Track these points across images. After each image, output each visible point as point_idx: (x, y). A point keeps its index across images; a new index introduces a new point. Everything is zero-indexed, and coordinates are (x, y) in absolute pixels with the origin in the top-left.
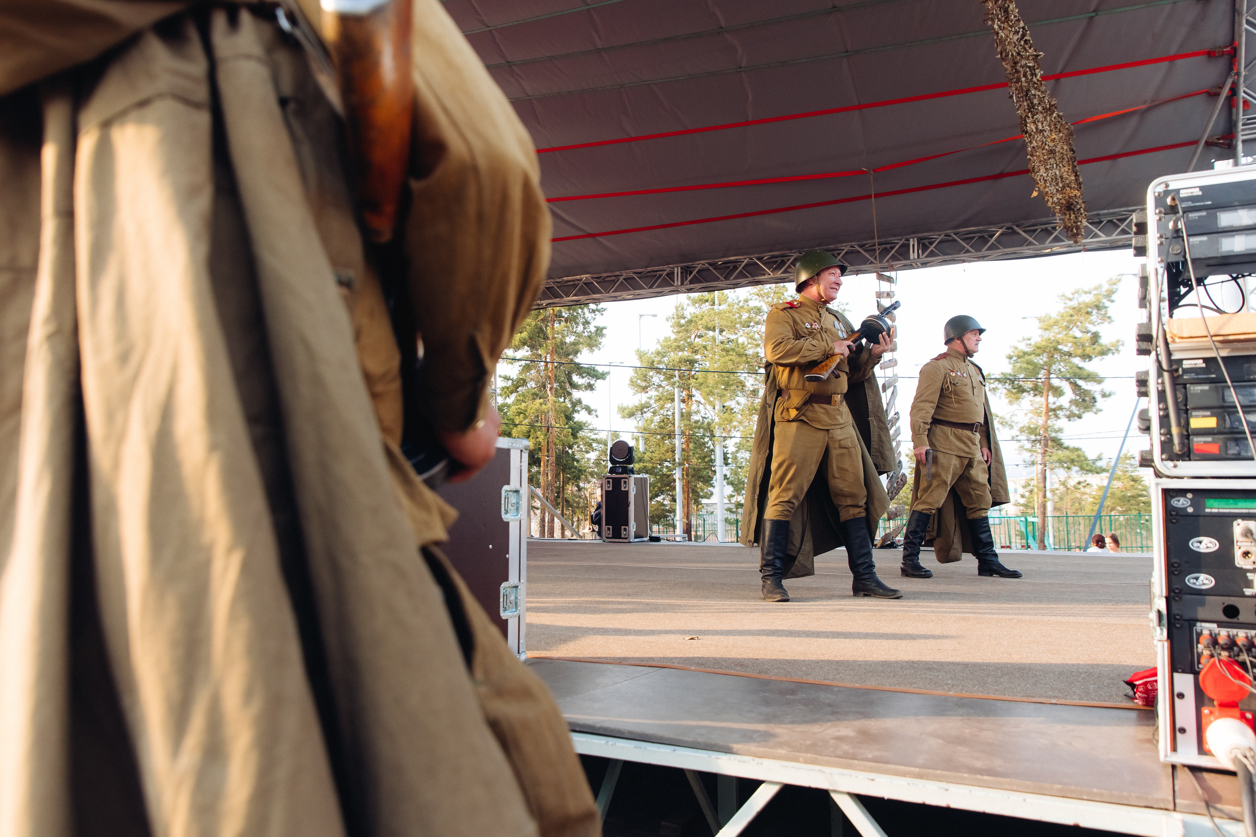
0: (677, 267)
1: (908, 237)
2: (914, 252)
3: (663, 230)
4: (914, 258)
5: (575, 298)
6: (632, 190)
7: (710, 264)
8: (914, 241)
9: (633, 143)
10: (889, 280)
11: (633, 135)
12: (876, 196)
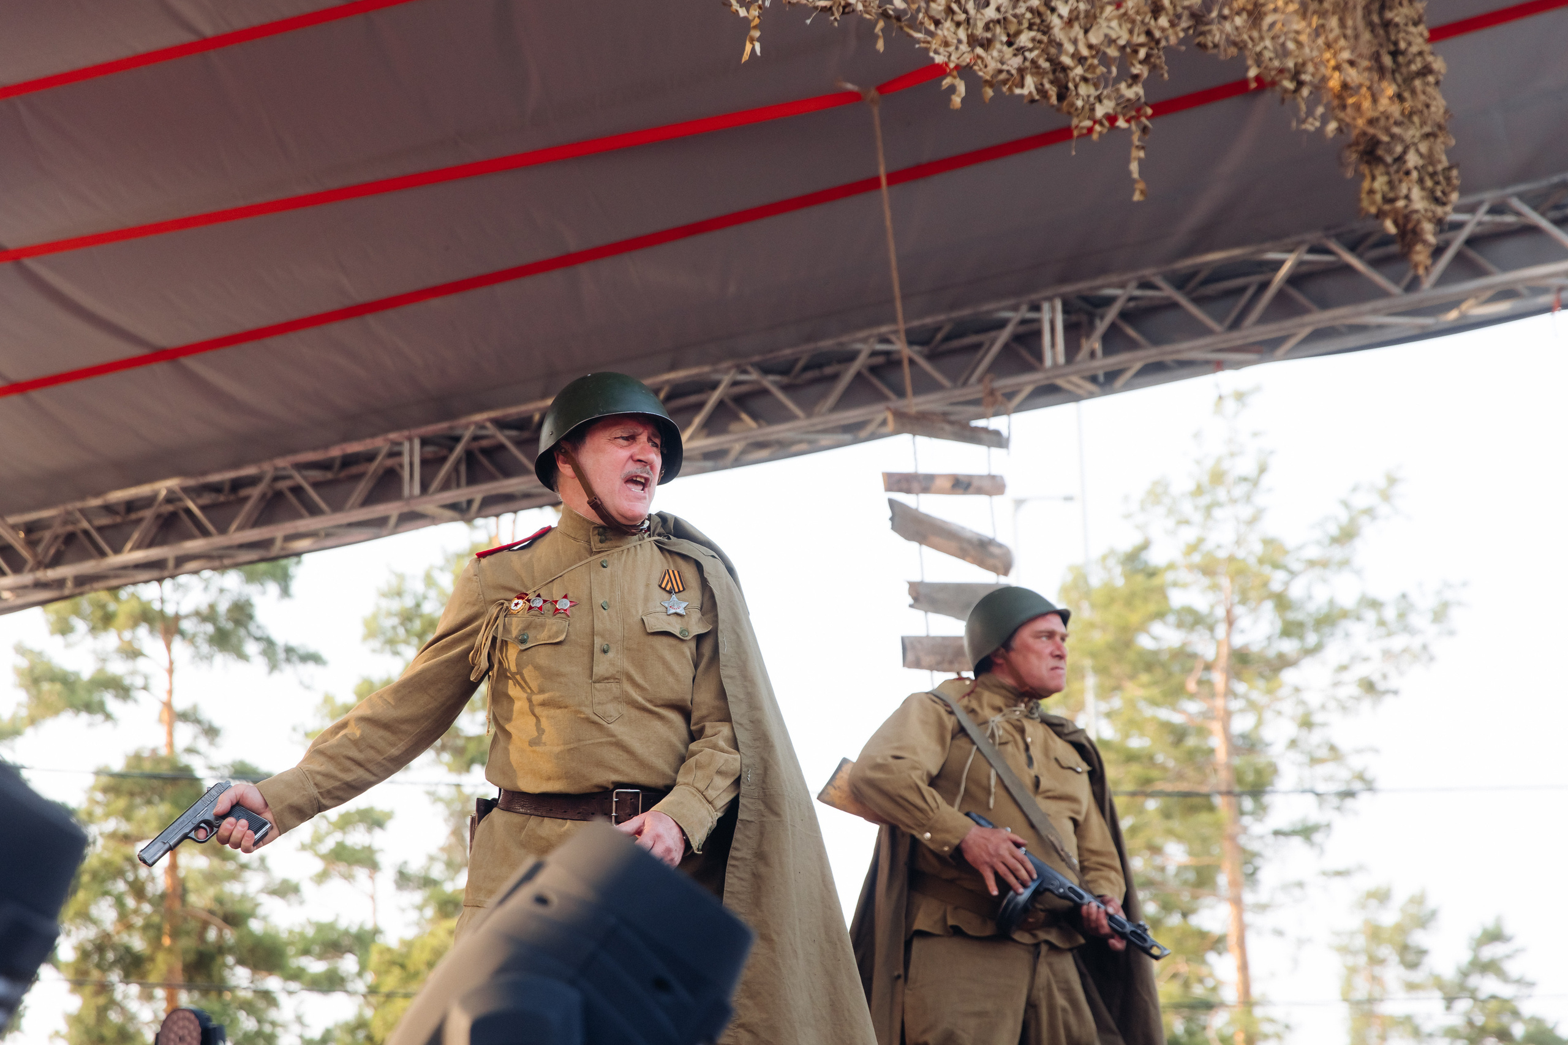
0: (410, 439)
1: (1034, 297)
2: (1053, 344)
3: (353, 323)
4: (1055, 365)
5: (140, 555)
6: (241, 203)
7: (501, 424)
8: (1053, 309)
9: (213, 55)
10: (997, 440)
11: (209, 31)
12: (895, 178)
